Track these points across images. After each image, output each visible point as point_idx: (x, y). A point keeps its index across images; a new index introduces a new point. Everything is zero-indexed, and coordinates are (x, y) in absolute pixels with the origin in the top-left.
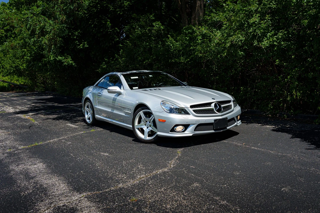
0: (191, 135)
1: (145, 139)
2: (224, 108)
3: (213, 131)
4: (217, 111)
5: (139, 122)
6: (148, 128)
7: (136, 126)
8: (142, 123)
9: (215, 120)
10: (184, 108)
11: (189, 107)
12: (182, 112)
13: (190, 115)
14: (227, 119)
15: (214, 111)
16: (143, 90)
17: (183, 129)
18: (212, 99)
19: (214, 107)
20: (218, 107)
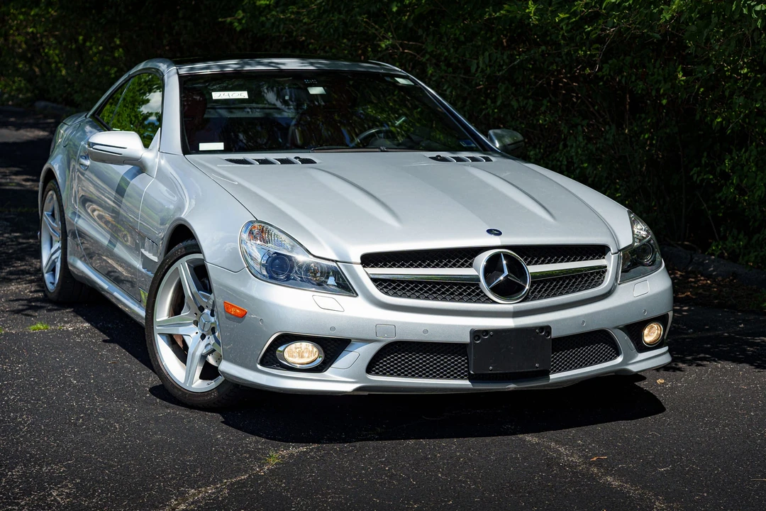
0: (349, 388)
1: (187, 387)
2: (538, 283)
3: (465, 383)
4: (494, 290)
5: (177, 308)
6: (203, 337)
7: (162, 324)
8: (184, 313)
9: (476, 334)
10: (336, 261)
11: (353, 260)
12: (331, 281)
13: (357, 295)
14: (549, 334)
15: (479, 288)
16: (230, 160)
17: (317, 357)
18: (489, 231)
19: (482, 272)
20: (506, 274)
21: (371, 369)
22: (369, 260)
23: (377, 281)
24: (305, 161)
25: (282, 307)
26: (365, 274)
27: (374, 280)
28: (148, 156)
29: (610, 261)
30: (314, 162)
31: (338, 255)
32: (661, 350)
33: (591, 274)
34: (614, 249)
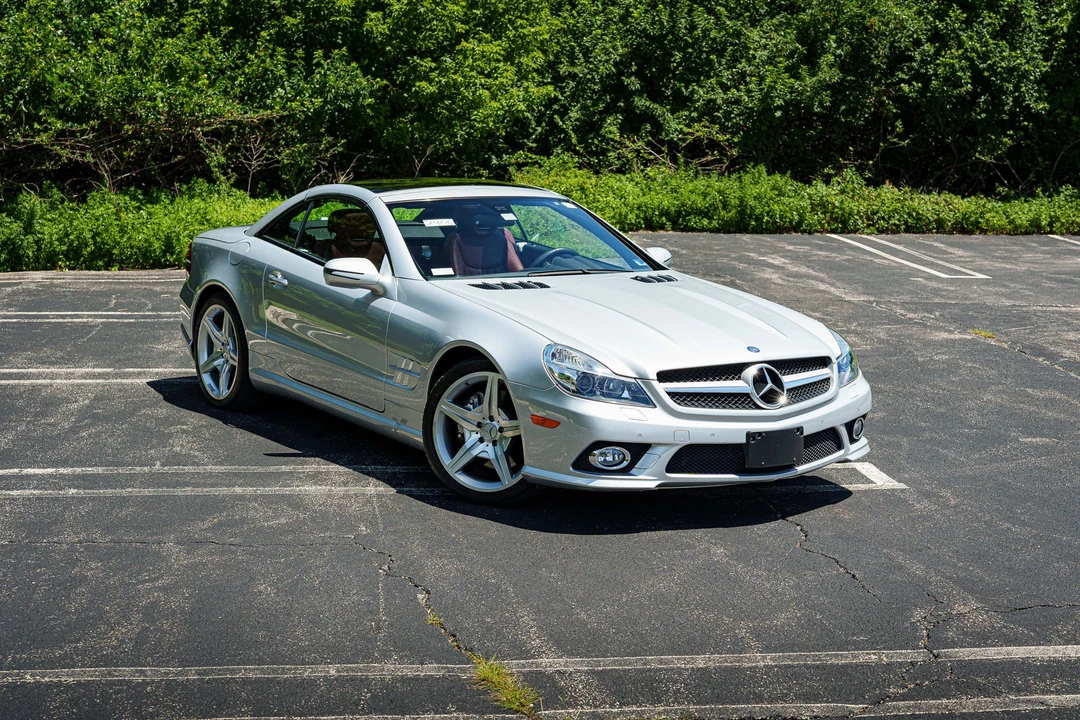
4: (763, 399)
9: (750, 435)
10: (635, 378)
11: (651, 377)
12: (626, 394)
13: (656, 407)
14: (802, 433)
15: (749, 397)
16: (473, 285)
17: (624, 459)
18: (749, 349)
19: (751, 383)
20: (770, 385)
21: (670, 469)
22: (663, 376)
23: (672, 395)
24: (542, 286)
25: (596, 418)
26: (662, 388)
27: (669, 394)
28: (384, 277)
29: (832, 370)
30: (548, 287)
31: (637, 373)
32: (863, 441)
33: (822, 381)
34: (834, 360)
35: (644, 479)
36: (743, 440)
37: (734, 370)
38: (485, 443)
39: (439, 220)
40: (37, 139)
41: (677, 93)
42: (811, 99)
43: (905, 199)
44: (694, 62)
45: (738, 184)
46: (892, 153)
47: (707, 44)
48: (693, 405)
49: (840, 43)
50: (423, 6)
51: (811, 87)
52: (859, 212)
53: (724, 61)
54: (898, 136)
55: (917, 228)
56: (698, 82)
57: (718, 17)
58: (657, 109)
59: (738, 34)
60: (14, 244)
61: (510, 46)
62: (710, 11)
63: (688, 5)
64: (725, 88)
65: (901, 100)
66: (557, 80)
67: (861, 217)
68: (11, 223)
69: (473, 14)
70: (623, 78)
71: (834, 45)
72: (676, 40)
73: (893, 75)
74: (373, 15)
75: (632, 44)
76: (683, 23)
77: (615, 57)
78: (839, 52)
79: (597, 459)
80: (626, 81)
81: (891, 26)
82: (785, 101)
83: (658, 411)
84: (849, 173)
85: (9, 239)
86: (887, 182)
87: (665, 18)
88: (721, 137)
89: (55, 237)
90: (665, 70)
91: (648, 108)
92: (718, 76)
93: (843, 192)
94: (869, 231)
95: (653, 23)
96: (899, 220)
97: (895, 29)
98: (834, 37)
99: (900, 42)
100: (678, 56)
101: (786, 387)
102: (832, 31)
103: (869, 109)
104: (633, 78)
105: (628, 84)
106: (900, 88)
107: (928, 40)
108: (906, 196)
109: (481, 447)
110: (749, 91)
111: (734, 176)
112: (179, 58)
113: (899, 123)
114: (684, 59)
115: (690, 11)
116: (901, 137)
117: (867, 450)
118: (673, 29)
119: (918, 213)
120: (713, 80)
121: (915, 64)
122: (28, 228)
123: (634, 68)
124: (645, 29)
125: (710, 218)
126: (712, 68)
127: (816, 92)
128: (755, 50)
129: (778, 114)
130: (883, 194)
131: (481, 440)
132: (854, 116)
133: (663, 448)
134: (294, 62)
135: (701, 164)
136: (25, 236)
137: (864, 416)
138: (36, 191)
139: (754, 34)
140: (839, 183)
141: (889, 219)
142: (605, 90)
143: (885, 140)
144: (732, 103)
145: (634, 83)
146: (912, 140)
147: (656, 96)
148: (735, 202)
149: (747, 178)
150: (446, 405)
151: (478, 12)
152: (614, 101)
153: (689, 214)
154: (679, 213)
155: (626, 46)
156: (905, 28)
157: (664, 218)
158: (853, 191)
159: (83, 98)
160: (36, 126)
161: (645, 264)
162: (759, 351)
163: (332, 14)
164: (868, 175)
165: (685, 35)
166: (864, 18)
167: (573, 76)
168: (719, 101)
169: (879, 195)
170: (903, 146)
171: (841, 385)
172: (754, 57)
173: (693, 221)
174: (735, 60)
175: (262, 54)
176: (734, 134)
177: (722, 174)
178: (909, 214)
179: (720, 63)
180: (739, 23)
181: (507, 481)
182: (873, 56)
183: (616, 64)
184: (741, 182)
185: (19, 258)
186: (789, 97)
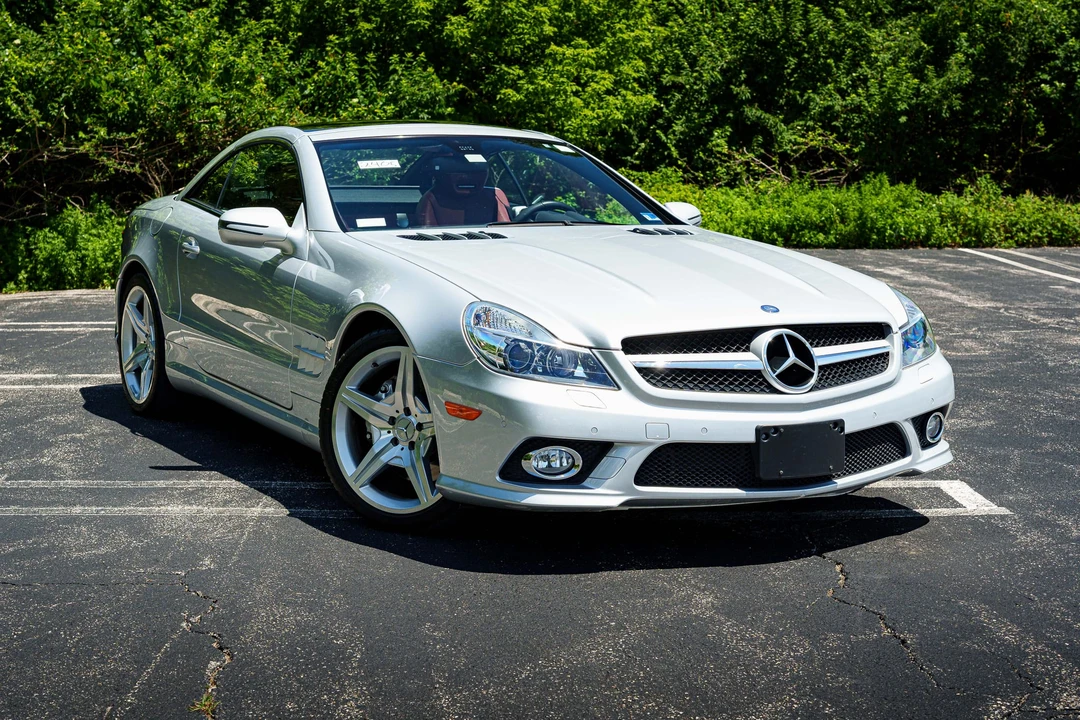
0: (614, 502)
9: (765, 432)
10: (590, 348)
11: (612, 346)
12: (580, 371)
13: (619, 388)
14: (843, 429)
15: (762, 376)
16: (404, 237)
17: (573, 465)
18: (762, 307)
19: (764, 356)
20: (792, 359)
21: (642, 478)
22: (632, 345)
23: (644, 372)
24: (495, 236)
25: (531, 405)
26: (628, 362)
27: (640, 370)
28: (297, 232)
29: (892, 342)
30: (504, 237)
31: (594, 340)
32: (943, 445)
33: (876, 356)
34: (895, 328)
35: (605, 495)
36: (751, 438)
37: (739, 338)
38: (400, 446)
39: (380, 162)
40: (81, 148)
41: (791, 101)
42: (938, 101)
43: (1049, 209)
44: (810, 68)
45: (857, 195)
46: (1033, 160)
47: (825, 48)
48: (676, 386)
49: (972, 42)
50: (507, 7)
51: (939, 90)
52: (995, 224)
53: (842, 65)
54: (1040, 140)
55: (1063, 241)
56: (815, 90)
57: (837, 20)
58: (771, 119)
59: (858, 35)
60: (57, 261)
61: (608, 54)
62: (828, 14)
63: (803, 6)
64: (843, 94)
65: (1042, 101)
66: (663, 92)
67: (998, 229)
68: (53, 238)
69: (565, 16)
70: (732, 87)
71: (966, 44)
72: (791, 45)
73: (1033, 75)
74: (454, 19)
75: (741, 50)
76: (798, 27)
77: (722, 63)
78: (971, 51)
79: (534, 464)
80: (735, 90)
81: (1030, 20)
82: (909, 105)
83: (624, 394)
84: (982, 182)
85: (51, 255)
86: (1028, 192)
87: (778, 22)
88: (839, 147)
89: (99, 253)
90: (779, 78)
91: (759, 118)
92: (836, 82)
93: (977, 202)
94: (1007, 245)
95: (764, 27)
96: (1041, 232)
97: (1035, 24)
98: (965, 34)
99: (1040, 38)
100: (793, 61)
101: (818, 363)
102: (963, 28)
103: (1007, 113)
104: (743, 87)
105: (738, 94)
106: (1041, 89)
107: (1073, 35)
108: (1050, 206)
109: (395, 451)
110: (869, 97)
111: (853, 187)
112: (234, 61)
113: (1040, 126)
114: (798, 65)
115: (806, 12)
116: (1044, 141)
117: (948, 458)
118: (787, 31)
119: (1063, 224)
120: (830, 86)
121: (1058, 62)
122: (72, 244)
123: (743, 76)
124: (755, 33)
125: (827, 233)
126: (829, 73)
127: (945, 95)
128: (878, 52)
129: (903, 119)
130: (1023, 204)
131: (395, 442)
132: (990, 122)
133: (632, 449)
134: (366, 67)
135: (817, 176)
136: (67, 251)
137: (943, 410)
138: (81, 205)
139: (876, 35)
140: (972, 194)
141: (1030, 230)
142: (713, 100)
143: (1025, 146)
144: (853, 111)
145: (744, 91)
146: (1055, 144)
147: (769, 106)
148: (853, 214)
149: (867, 188)
150: (348, 392)
151: (571, 15)
152: (723, 112)
153: (803, 228)
154: (791, 228)
155: (735, 53)
156: (1046, 23)
157: (775, 234)
158: (988, 200)
159: (131, 105)
160: (81, 135)
161: (657, 219)
162: (778, 311)
163: (409, 18)
164: (1006, 185)
165: (800, 38)
166: (999, 12)
167: (679, 87)
168: (837, 108)
169: (1018, 205)
170: (1046, 152)
171: (905, 364)
172: (876, 59)
173: (808, 235)
174: (854, 65)
175: (331, 60)
176: (855, 143)
177: (840, 186)
178: (1054, 226)
179: (838, 68)
180: (860, 24)
181: (427, 499)
182: (1010, 54)
183: (723, 72)
184: (860, 193)
185: (62, 275)
186: (914, 101)
